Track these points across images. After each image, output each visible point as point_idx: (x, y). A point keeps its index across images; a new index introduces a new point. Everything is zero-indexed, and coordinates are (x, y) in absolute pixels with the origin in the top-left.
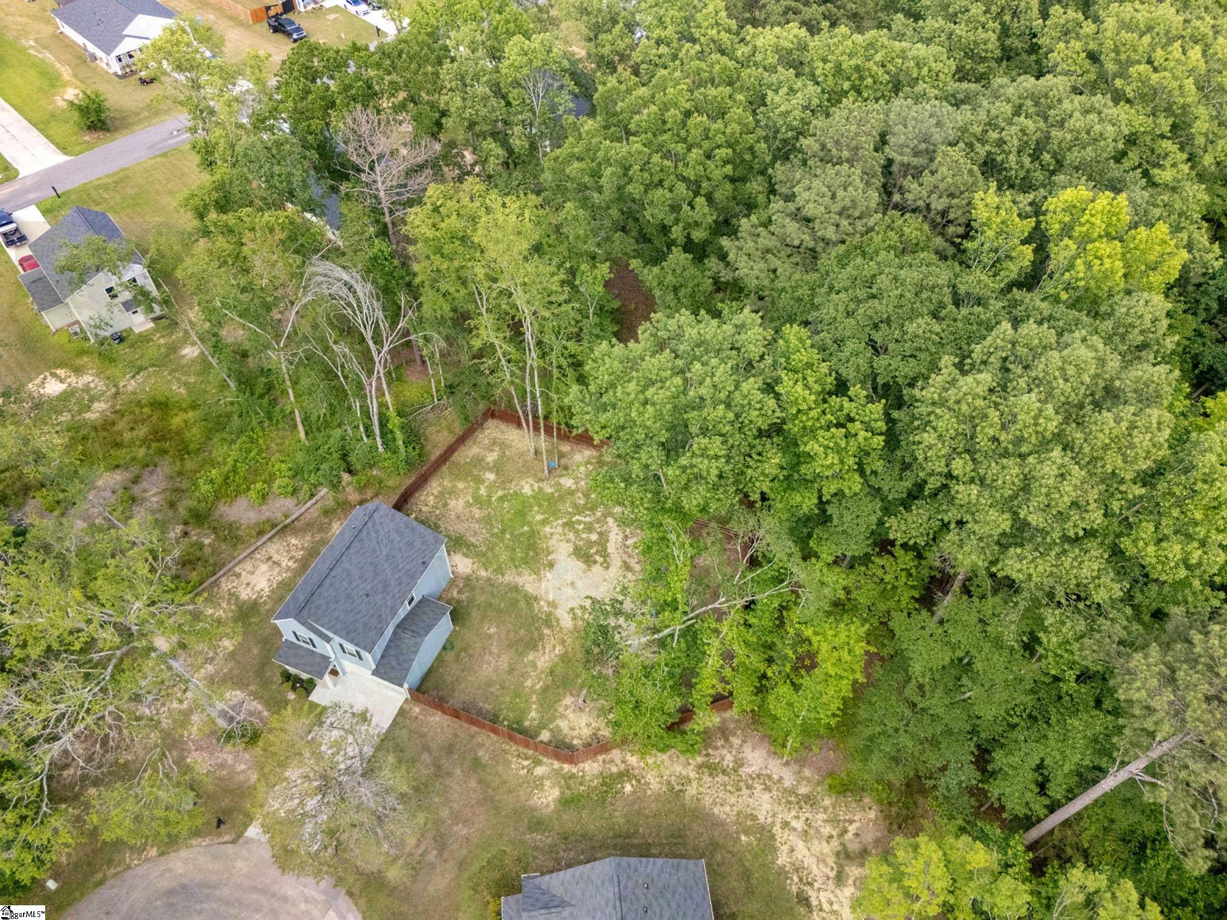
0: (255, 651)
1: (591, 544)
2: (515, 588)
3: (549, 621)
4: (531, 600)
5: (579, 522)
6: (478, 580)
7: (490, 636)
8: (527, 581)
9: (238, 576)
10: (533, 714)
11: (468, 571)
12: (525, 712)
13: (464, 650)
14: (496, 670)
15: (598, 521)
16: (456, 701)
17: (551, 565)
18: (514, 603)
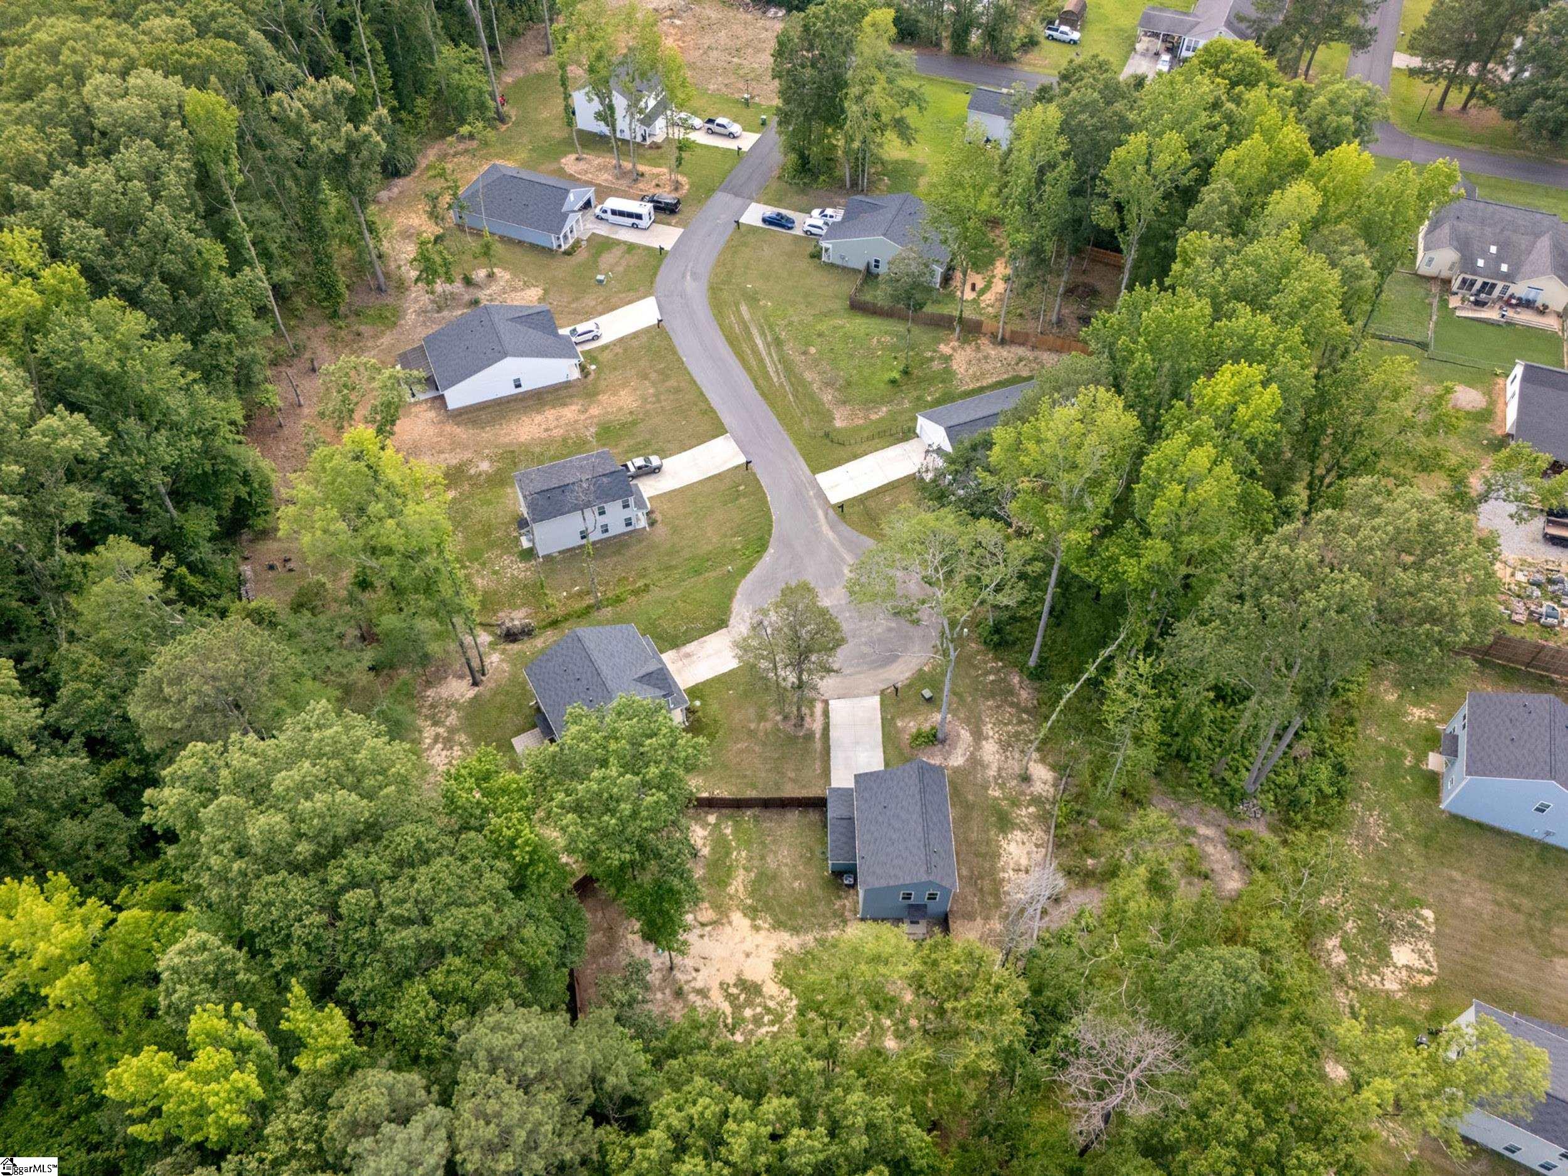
0: (970, 797)
1: (749, 1003)
2: (795, 930)
3: (752, 912)
4: (778, 925)
5: (772, 1023)
6: (836, 926)
7: (796, 878)
8: (791, 942)
9: (1037, 846)
10: (728, 831)
11: (849, 930)
12: (736, 831)
13: (810, 859)
14: (775, 853)
15: (752, 1032)
16: (793, 816)
17: (777, 965)
18: (792, 914)
